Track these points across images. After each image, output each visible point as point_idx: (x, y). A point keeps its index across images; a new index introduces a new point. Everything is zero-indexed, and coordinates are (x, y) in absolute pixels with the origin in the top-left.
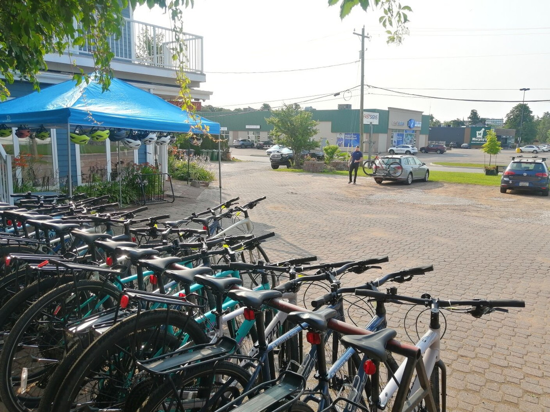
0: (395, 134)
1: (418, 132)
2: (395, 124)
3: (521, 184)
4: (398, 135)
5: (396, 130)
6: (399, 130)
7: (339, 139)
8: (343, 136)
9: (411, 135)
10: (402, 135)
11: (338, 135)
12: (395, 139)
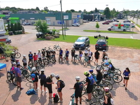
0: (74, 20)
1: (80, 19)
2: (74, 17)
3: (100, 48)
4: (75, 20)
5: (74, 19)
6: (75, 19)
7: (58, 22)
8: (59, 21)
9: (78, 20)
10: (76, 20)
11: (58, 21)
12: (74, 21)
